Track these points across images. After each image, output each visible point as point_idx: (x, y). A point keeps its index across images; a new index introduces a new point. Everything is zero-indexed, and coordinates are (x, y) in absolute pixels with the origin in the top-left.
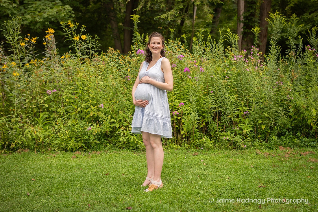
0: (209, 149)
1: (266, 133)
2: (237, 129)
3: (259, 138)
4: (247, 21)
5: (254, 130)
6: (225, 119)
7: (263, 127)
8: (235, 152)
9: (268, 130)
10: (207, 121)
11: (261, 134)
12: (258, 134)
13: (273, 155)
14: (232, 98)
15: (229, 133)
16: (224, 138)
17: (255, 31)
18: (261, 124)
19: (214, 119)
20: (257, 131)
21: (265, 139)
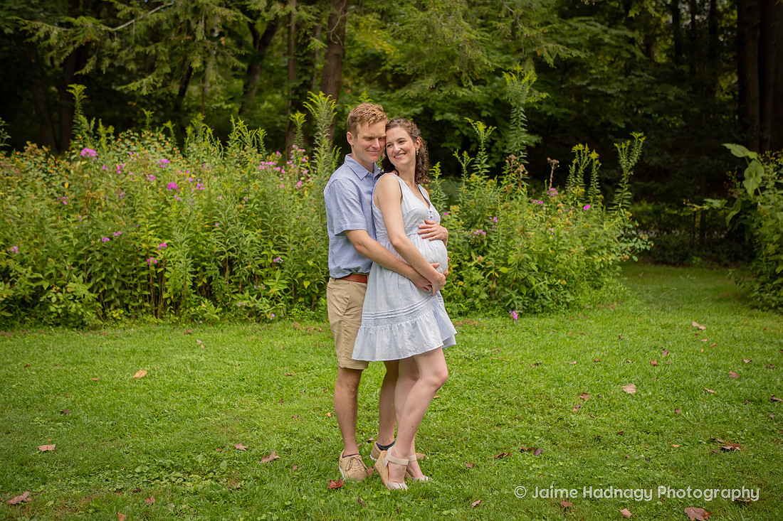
0: (213, 323)
1: (313, 295)
2: (261, 287)
3: (301, 303)
4: (297, 97)
5: (291, 289)
6: (242, 272)
7: (306, 284)
8: (257, 326)
9: (315, 289)
10: (209, 275)
11: (303, 296)
12: (297, 296)
13: (321, 329)
14: (253, 236)
15: (247, 294)
16: (239, 304)
17: (297, 118)
18: (303, 278)
19: (222, 271)
20: (296, 291)
21: (311, 304)
